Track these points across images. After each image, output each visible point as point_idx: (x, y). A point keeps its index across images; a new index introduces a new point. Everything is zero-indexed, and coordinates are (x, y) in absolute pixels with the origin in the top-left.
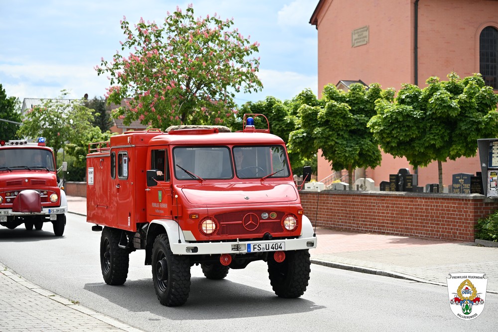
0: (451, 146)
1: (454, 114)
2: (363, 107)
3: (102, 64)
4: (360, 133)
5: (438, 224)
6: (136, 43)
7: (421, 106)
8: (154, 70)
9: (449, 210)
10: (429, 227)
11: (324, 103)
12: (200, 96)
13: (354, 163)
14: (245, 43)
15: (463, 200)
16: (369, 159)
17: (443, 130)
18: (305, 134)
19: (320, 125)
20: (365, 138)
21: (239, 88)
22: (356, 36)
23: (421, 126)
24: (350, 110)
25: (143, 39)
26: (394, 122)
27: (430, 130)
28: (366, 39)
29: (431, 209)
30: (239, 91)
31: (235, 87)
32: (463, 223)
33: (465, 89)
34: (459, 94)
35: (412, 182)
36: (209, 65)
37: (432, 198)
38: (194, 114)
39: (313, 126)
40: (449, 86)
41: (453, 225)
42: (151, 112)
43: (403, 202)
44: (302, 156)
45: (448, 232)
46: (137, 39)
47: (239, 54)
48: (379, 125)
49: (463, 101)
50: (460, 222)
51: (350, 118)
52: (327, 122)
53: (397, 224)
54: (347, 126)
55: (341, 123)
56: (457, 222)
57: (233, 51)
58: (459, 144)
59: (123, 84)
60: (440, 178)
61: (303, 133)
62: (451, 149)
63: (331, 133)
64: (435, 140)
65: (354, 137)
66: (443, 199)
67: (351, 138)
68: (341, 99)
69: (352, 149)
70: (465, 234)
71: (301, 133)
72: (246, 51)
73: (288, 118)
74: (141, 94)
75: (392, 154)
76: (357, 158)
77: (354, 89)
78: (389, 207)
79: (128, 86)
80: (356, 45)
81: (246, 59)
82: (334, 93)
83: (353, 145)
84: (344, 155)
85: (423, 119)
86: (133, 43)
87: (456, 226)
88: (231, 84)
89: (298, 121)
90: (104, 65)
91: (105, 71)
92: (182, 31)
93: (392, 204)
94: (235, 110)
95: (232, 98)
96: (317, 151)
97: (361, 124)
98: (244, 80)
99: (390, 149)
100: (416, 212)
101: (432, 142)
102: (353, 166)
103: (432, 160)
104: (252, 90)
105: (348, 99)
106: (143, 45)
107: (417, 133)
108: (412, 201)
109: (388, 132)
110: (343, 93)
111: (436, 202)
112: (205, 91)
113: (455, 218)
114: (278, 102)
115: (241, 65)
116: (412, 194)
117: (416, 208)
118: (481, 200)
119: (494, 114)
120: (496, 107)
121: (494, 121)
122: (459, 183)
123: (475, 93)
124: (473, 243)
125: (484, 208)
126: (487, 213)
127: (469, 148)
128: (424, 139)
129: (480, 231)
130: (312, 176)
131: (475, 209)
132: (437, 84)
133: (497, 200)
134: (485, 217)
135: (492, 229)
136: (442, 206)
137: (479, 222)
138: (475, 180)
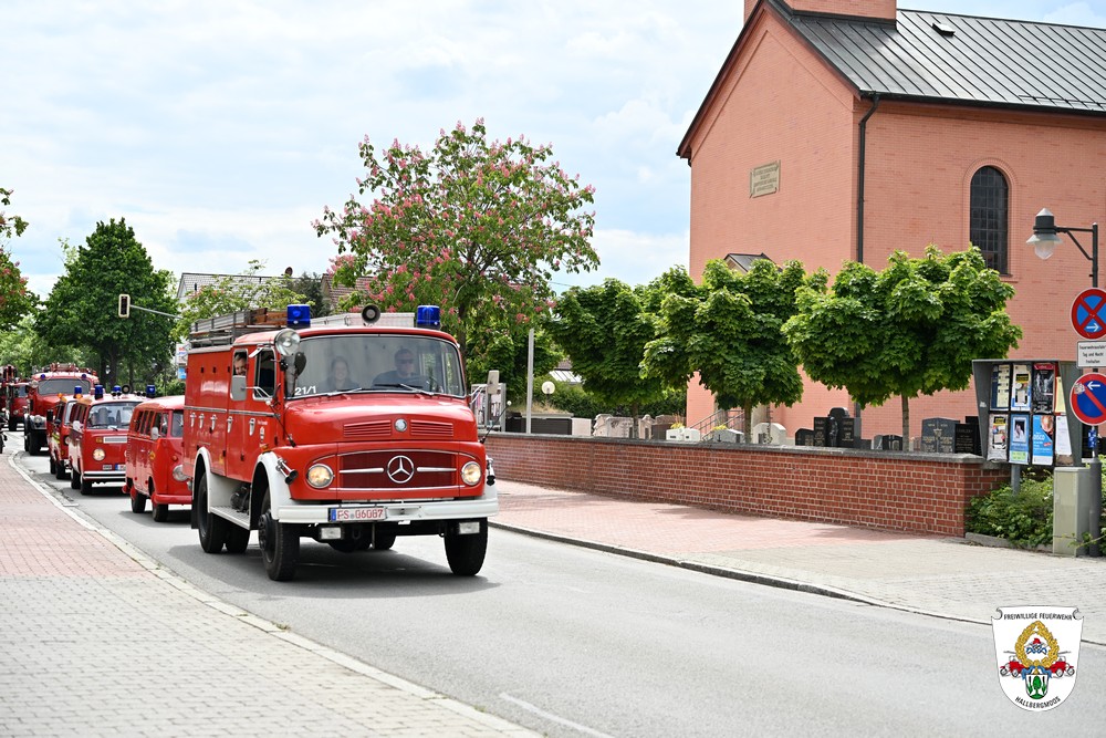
0: (925, 369)
1: (934, 315)
2: (772, 301)
3: (326, 218)
4: (767, 345)
5: (902, 505)
6: (385, 183)
7: (876, 300)
8: (414, 230)
9: (921, 482)
10: (885, 510)
11: (703, 294)
12: (490, 276)
13: (755, 396)
14: (571, 186)
15: (945, 464)
16: (780, 390)
17: (913, 343)
18: (671, 349)
19: (700, 330)
20: (776, 354)
21: (558, 264)
22: (757, 179)
23: (875, 334)
24: (750, 306)
25: (397, 177)
26: (829, 326)
27: (889, 343)
28: (775, 184)
29: (889, 479)
30: (557, 269)
31: (551, 262)
32: (945, 504)
33: (951, 276)
34: (941, 281)
35: (852, 432)
36: (508, 223)
37: (890, 460)
38: (479, 307)
39: (686, 331)
40: (924, 268)
41: (928, 508)
42: (408, 301)
43: (840, 465)
44: (666, 383)
45: (918, 519)
46: (387, 175)
47: (559, 205)
48: (803, 331)
49: (947, 293)
50: (940, 503)
51: (751, 319)
52: (712, 324)
53: (829, 503)
54: (744, 332)
55: (734, 326)
56: (935, 503)
57: (549, 199)
58: (942, 366)
59: (360, 253)
60: (906, 426)
61: (667, 345)
62: (926, 375)
63: (717, 344)
64: (899, 359)
66: (910, 461)
67: (750, 353)
68: (735, 286)
69: (753, 372)
70: (949, 523)
71: (664, 344)
72: (572, 200)
73: (642, 317)
74: (390, 269)
75: (824, 382)
76: (761, 387)
77: (758, 269)
78: (814, 473)
79: (369, 256)
80: (757, 194)
81: (571, 213)
82: (724, 275)
83: (753, 365)
84: (739, 382)
85: (878, 323)
86: (379, 183)
87: (932, 508)
88: (546, 257)
89: (660, 322)
90: (329, 218)
91: (331, 230)
92: (465, 165)
93: (821, 468)
94: (550, 300)
95: (546, 280)
96: (692, 375)
97: (769, 329)
98: (567, 250)
99: (820, 373)
100: (863, 483)
101: (894, 364)
102: (754, 403)
103: (892, 395)
104: (580, 267)
105: (747, 287)
106: (395, 186)
107: (867, 346)
108: (856, 465)
109: (818, 343)
110: (737, 274)
111: (898, 467)
112: (499, 268)
113: (931, 496)
114: (625, 288)
115: (563, 223)
116: (855, 452)
117: (862, 477)
118: (976, 465)
119: (1000, 318)
120: (1004, 305)
121: (1001, 328)
122: (934, 435)
123: (969, 281)
124: (962, 540)
125: (982, 480)
126: (987, 488)
127: (957, 375)
128: (879, 358)
129: (974, 519)
130: (677, 417)
131: (966, 479)
132: (905, 263)
133: (1005, 467)
134: (983, 495)
135: (997, 515)
136: (909, 474)
137: (973, 504)
138: (963, 431)
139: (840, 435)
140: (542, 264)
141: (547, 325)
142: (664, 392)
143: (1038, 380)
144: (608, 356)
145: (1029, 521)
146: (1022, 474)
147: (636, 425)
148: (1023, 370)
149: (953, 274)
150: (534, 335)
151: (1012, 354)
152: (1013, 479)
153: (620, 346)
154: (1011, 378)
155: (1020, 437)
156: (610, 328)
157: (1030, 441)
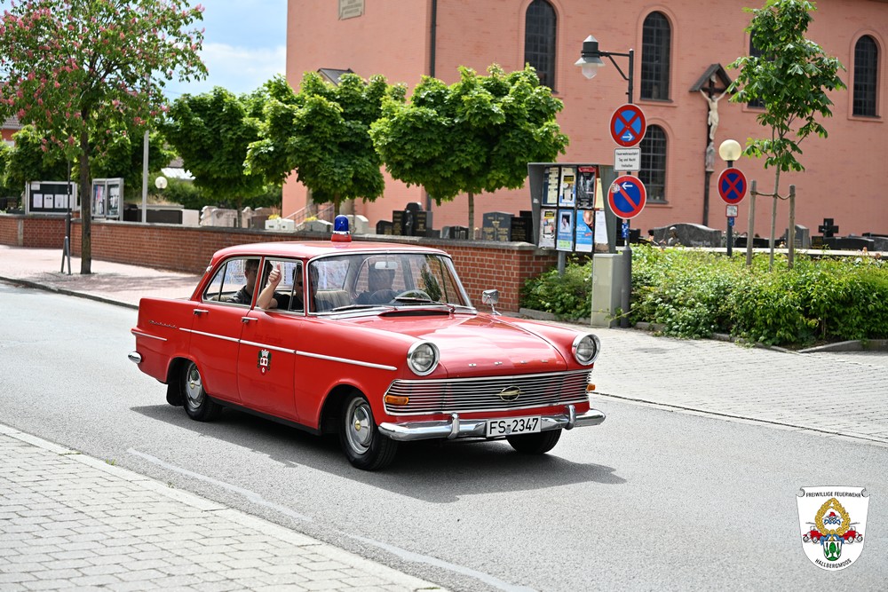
0: (489, 170)
2: (359, 110)
4: (355, 148)
7: (448, 110)
8: (40, 39)
9: (483, 266)
11: (300, 102)
12: (111, 83)
13: (346, 192)
14: (183, 5)
15: (504, 251)
17: (478, 148)
18: (271, 149)
19: (299, 133)
20: (363, 156)
21: (171, 74)
22: (345, 3)
23: (448, 139)
24: (341, 113)
27: (459, 146)
28: (361, 9)
29: (457, 263)
30: (170, 78)
31: (165, 72)
32: (503, 284)
33: (511, 91)
34: (503, 95)
35: (425, 224)
36: (128, 37)
37: (458, 248)
38: (100, 110)
39: (286, 133)
40: (488, 84)
42: (36, 104)
44: (267, 180)
47: (173, 21)
48: (386, 135)
49: (507, 105)
51: (342, 125)
52: (307, 130)
54: (336, 136)
55: (328, 130)
57: (164, 16)
58: (502, 167)
60: (471, 219)
61: (268, 146)
62: (490, 176)
63: (312, 146)
64: (467, 160)
65: (345, 154)
66: (474, 248)
67: (341, 155)
68: (330, 96)
69: (342, 171)
70: (506, 300)
71: (266, 145)
72: (184, 17)
73: (246, 120)
74: (20, 75)
75: (404, 181)
76: (351, 183)
77: (347, 83)
80: (345, 16)
81: (183, 29)
82: (319, 86)
83: (343, 165)
84: (332, 179)
85: (450, 129)
88: (160, 67)
89: (263, 126)
94: (164, 106)
95: (161, 88)
96: (290, 174)
97: (357, 134)
98: (179, 62)
99: (400, 172)
102: (342, 197)
103: (460, 191)
104: (191, 76)
105: (338, 97)
107: (441, 149)
109: (399, 145)
110: (329, 86)
111: (464, 254)
112: (119, 76)
113: (492, 278)
114: (231, 96)
115: (176, 38)
118: (530, 252)
119: (551, 127)
120: (554, 117)
121: (551, 136)
122: (492, 226)
123: (525, 95)
124: (516, 314)
125: (534, 264)
126: (538, 270)
127: (515, 176)
128: (450, 159)
129: (527, 297)
130: (274, 210)
131: (521, 264)
132: (473, 79)
133: (553, 253)
134: (535, 277)
135: (545, 294)
136: (474, 259)
137: (526, 284)
138: (517, 223)
139: (415, 226)
140: (157, 74)
141: (161, 127)
142: (265, 188)
143: (582, 181)
144: (216, 157)
145: (572, 298)
146: (566, 259)
147: (240, 216)
148: (569, 172)
149: (513, 89)
150: (150, 136)
151: (560, 159)
152: (559, 263)
153: (228, 148)
154: (559, 178)
155: (566, 229)
156: (217, 131)
157: (574, 232)
